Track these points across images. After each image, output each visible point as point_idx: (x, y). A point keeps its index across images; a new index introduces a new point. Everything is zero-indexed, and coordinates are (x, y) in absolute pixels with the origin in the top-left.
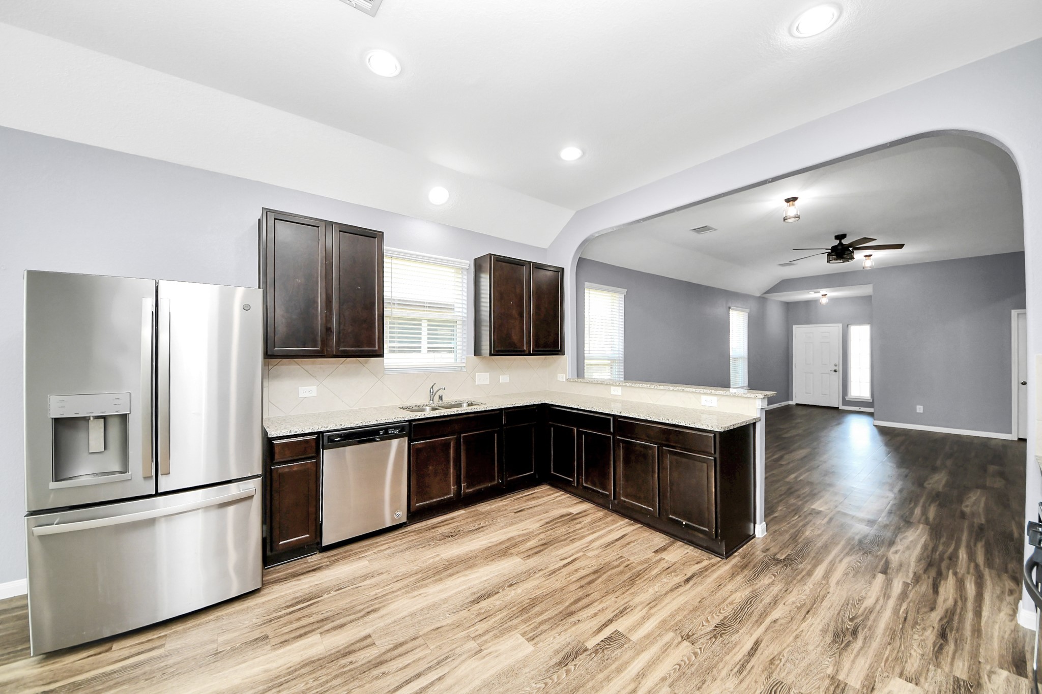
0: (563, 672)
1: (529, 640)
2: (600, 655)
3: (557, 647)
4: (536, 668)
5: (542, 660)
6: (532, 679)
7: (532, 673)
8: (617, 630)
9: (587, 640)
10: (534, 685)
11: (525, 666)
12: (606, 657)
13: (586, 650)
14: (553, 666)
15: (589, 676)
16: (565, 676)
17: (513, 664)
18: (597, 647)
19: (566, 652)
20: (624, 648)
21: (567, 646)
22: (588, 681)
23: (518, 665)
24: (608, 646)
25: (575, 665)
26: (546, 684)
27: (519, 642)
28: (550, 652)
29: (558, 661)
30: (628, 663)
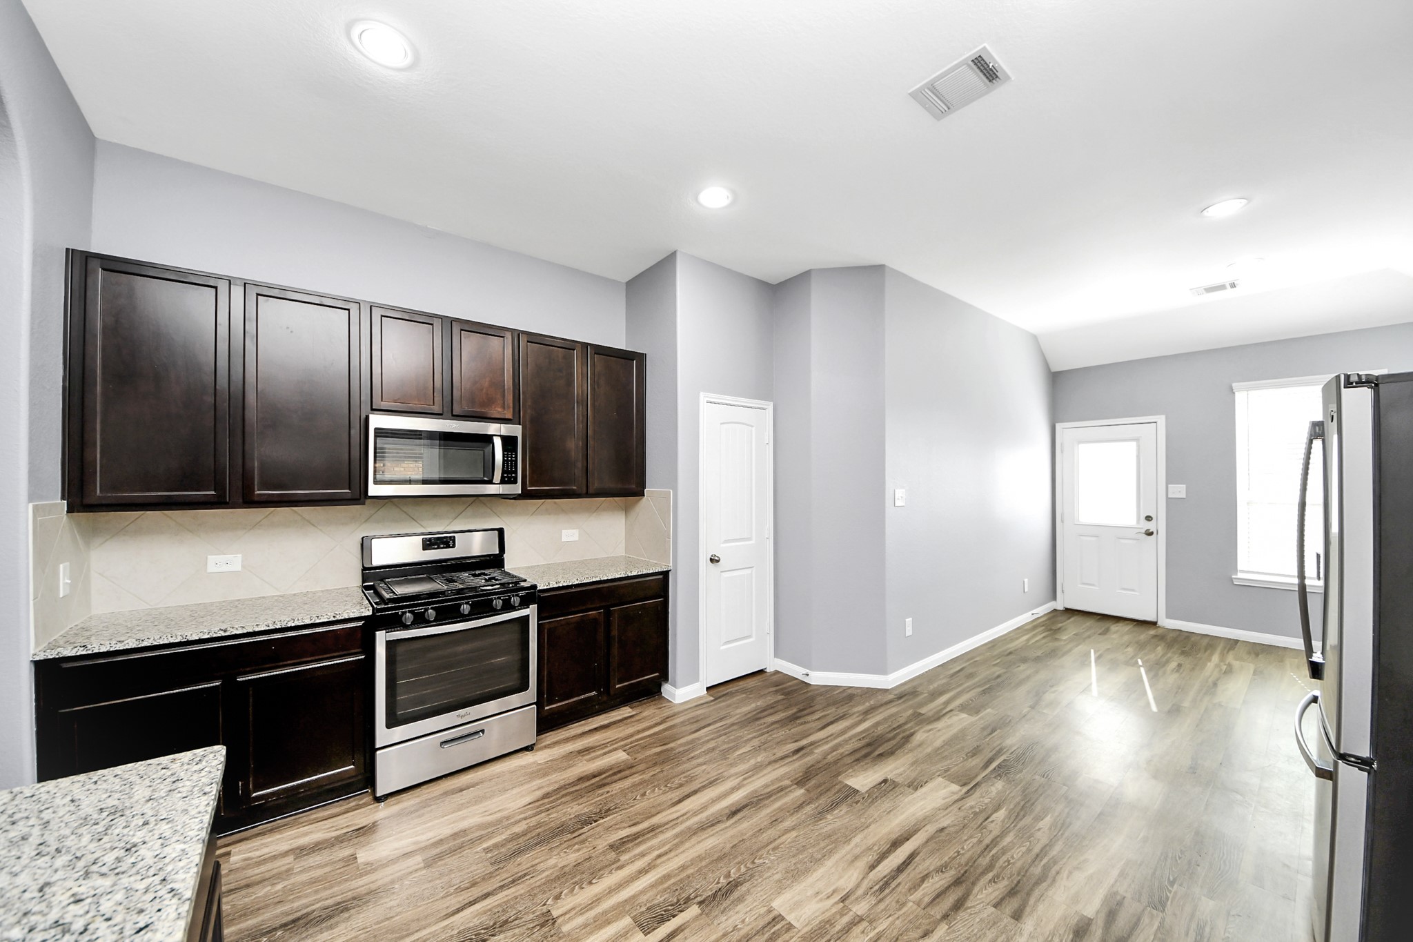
0: (733, 876)
1: (780, 918)
2: (684, 895)
3: (740, 907)
4: (766, 879)
5: (759, 889)
6: (769, 868)
7: (769, 874)
8: (646, 935)
9: (697, 918)
10: (767, 861)
11: (779, 881)
12: (677, 893)
13: (700, 903)
14: (745, 881)
15: (704, 871)
16: (732, 871)
17: (794, 884)
18: (685, 908)
19: (728, 899)
20: (648, 905)
21: (725, 909)
22: (706, 866)
23: (788, 883)
24: (670, 908)
25: (718, 883)
26: (753, 862)
27: (793, 914)
28: (749, 899)
29: (739, 888)
30: (653, 886)
